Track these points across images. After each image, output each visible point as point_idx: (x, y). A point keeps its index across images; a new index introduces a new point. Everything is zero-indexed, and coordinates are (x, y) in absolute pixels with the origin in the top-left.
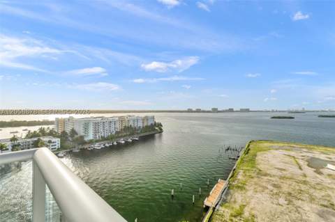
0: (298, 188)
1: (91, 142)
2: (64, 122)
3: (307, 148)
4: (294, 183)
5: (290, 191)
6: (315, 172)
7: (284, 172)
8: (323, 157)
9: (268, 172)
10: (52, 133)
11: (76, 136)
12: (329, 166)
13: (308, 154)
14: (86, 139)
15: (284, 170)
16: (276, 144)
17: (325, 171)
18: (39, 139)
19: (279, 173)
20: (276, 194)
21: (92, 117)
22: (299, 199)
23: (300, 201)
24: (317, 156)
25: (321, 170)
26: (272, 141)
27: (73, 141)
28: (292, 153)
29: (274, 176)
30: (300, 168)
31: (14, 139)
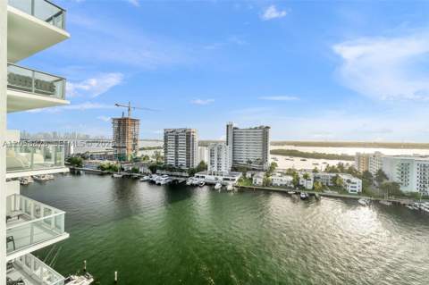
1: (413, 196)
2: (367, 159)
10: (351, 171)
11: (385, 181)
14: (403, 189)
18: (337, 176)
21: (415, 155)
27: (381, 187)
31: (315, 171)
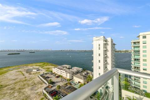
0: (23, 84)
3: (25, 66)
4: (21, 83)
5: (20, 87)
6: (29, 74)
7: (16, 80)
8: (31, 68)
9: (7, 84)
12: (34, 70)
13: (26, 68)
15: (16, 79)
16: (11, 68)
17: (32, 73)
19: (14, 82)
20: (13, 93)
22: (23, 89)
23: (24, 89)
24: (29, 68)
25: (31, 73)
26: (9, 67)
28: (20, 70)
29: (11, 84)
30: (24, 75)
